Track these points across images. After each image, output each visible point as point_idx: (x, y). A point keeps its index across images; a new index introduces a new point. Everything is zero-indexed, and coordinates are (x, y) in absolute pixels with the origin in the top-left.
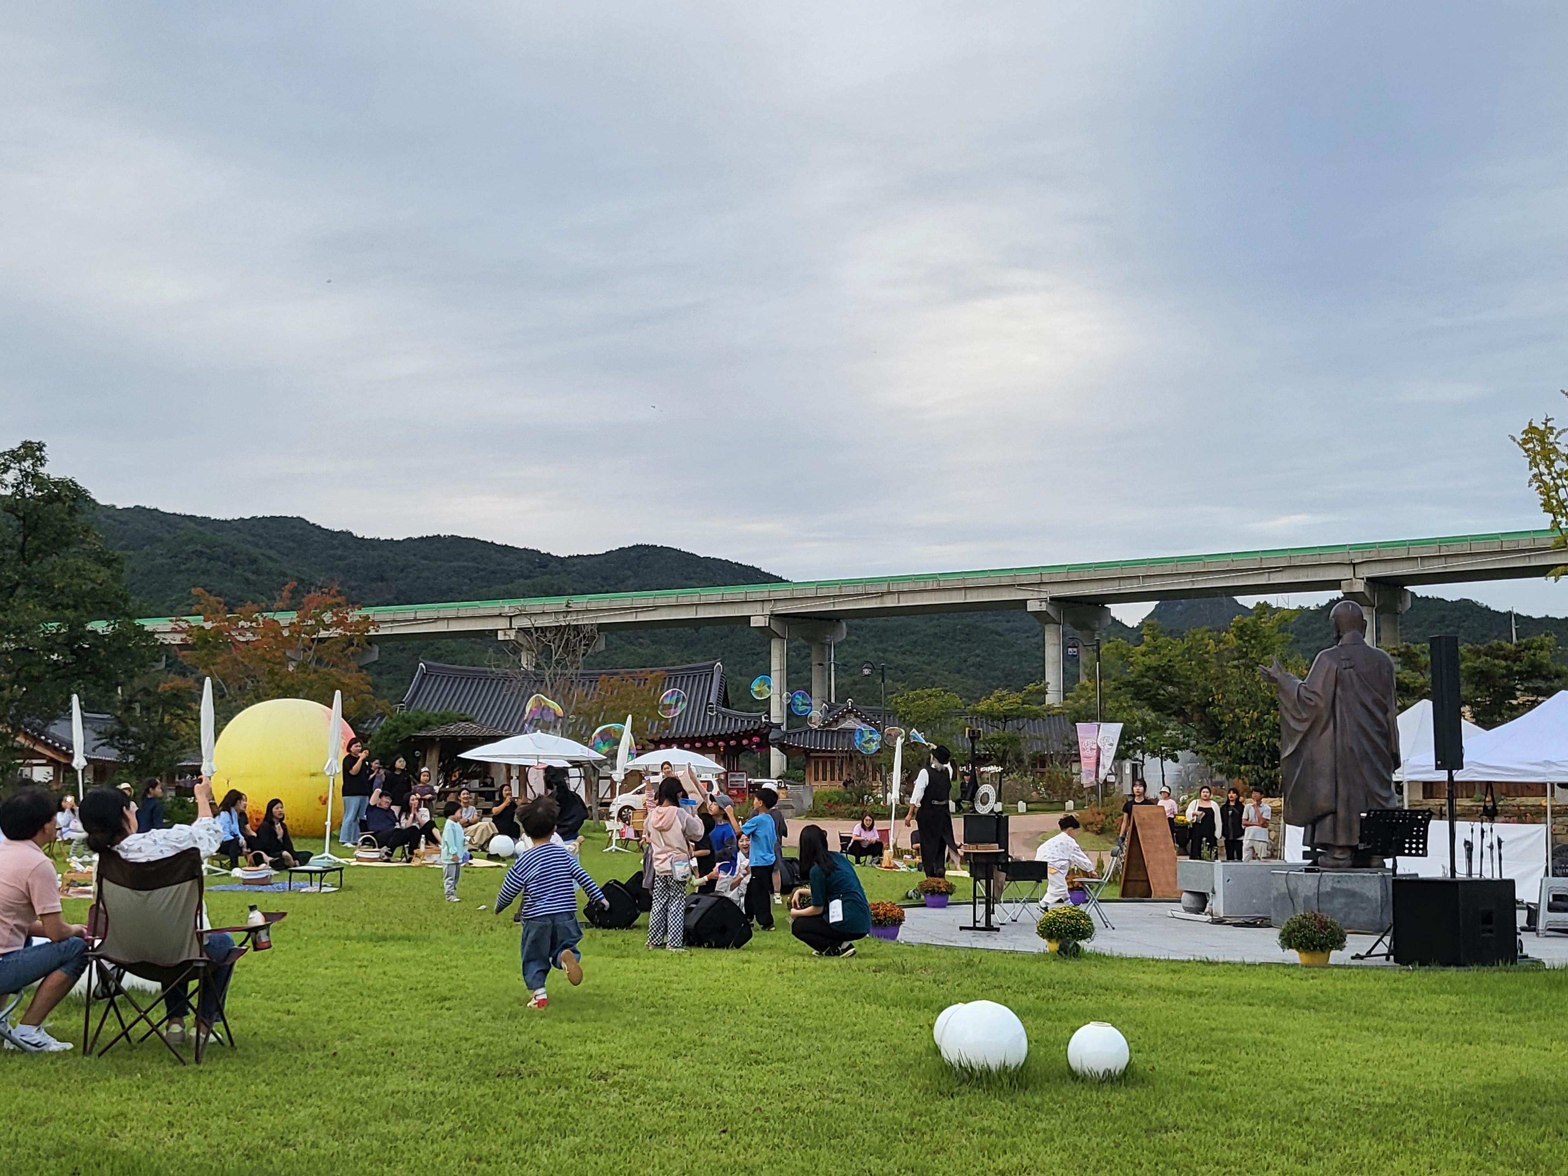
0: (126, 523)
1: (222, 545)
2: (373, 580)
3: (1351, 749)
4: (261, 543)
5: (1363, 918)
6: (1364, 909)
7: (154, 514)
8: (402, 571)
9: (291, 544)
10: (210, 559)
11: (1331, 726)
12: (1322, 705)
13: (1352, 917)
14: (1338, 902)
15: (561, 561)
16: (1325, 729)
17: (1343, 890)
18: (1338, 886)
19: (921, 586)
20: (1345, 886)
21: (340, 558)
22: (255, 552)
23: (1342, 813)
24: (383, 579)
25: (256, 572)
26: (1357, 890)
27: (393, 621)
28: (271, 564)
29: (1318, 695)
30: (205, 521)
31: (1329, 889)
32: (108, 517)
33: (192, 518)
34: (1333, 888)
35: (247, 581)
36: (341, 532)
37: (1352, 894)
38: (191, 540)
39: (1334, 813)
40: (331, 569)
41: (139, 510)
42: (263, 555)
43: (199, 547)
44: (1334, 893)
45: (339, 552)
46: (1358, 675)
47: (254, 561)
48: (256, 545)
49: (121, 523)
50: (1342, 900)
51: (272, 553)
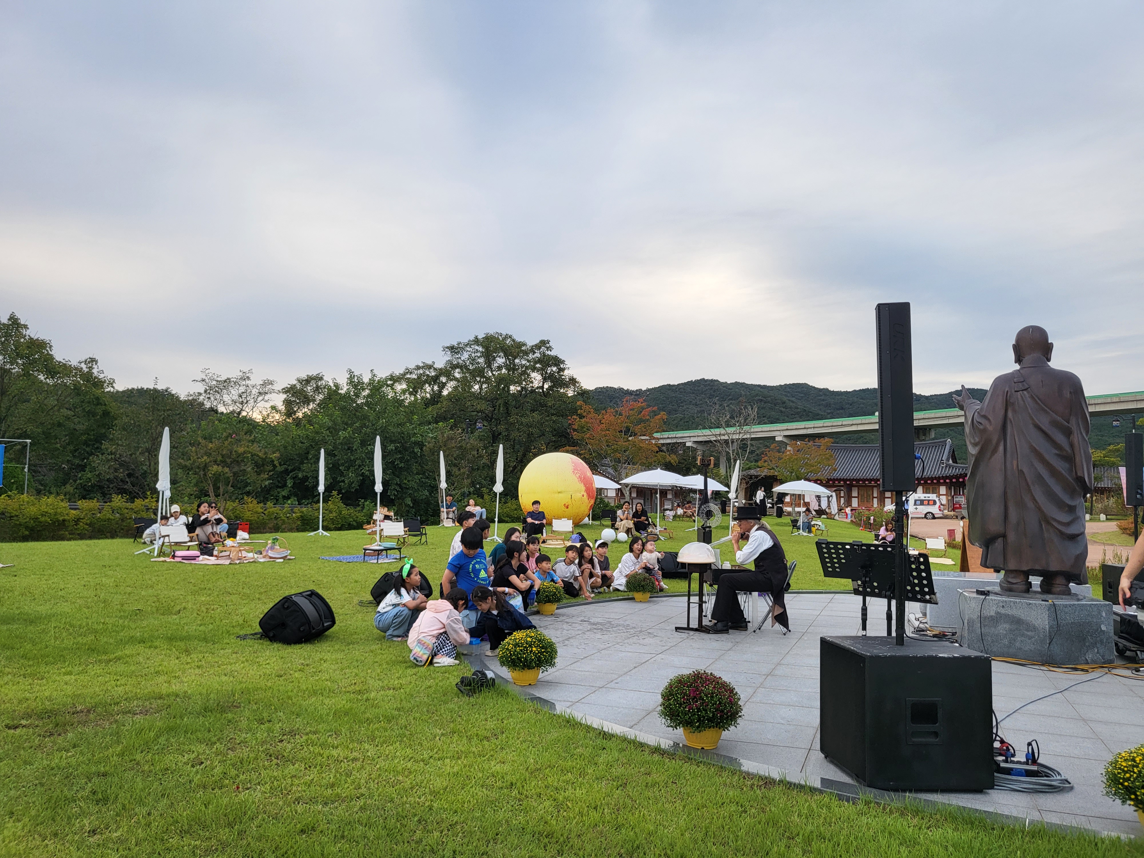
0: (731, 389)
1: (770, 396)
2: (838, 409)
3: (1021, 472)
4: (789, 395)
5: (1028, 646)
6: (1030, 638)
7: (743, 385)
8: (851, 405)
9: (802, 395)
10: (765, 403)
11: (1001, 448)
12: (990, 428)
13: (1018, 644)
14: (1003, 628)
15: (926, 398)
16: (995, 450)
17: (1007, 616)
18: (1003, 611)
19: (1109, 400)
20: (1010, 612)
21: (823, 400)
22: (785, 399)
23: (1011, 537)
24: (842, 409)
25: (786, 408)
26: (1023, 617)
27: (832, 426)
28: (791, 404)
29: (989, 420)
30: (765, 387)
31: (992, 613)
32: (724, 387)
33: (759, 386)
34: (998, 613)
35: (781, 412)
36: (824, 389)
37: (1018, 621)
38: (757, 395)
39: (1004, 536)
40: (819, 405)
41: (737, 383)
42: (789, 400)
43: (760, 398)
44: (997, 619)
45: (822, 398)
46: (1032, 397)
47: (784, 403)
48: (786, 396)
49: (729, 389)
50: (1007, 626)
51: (793, 399)
